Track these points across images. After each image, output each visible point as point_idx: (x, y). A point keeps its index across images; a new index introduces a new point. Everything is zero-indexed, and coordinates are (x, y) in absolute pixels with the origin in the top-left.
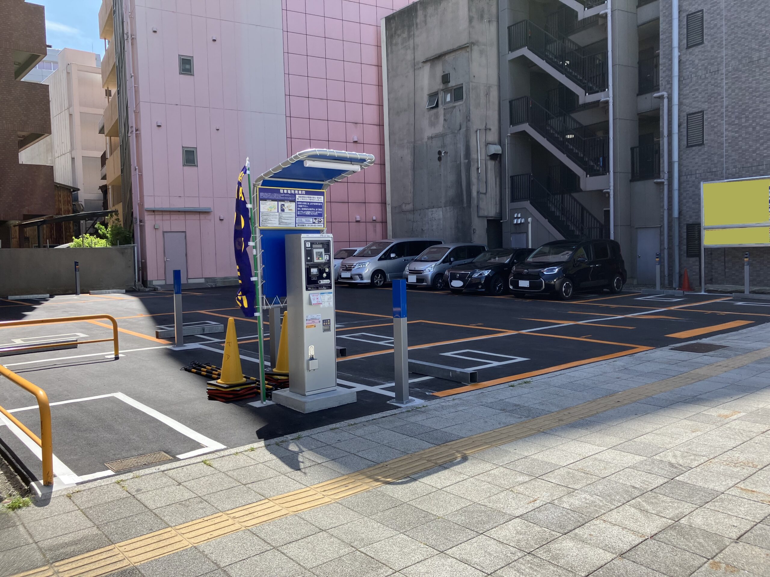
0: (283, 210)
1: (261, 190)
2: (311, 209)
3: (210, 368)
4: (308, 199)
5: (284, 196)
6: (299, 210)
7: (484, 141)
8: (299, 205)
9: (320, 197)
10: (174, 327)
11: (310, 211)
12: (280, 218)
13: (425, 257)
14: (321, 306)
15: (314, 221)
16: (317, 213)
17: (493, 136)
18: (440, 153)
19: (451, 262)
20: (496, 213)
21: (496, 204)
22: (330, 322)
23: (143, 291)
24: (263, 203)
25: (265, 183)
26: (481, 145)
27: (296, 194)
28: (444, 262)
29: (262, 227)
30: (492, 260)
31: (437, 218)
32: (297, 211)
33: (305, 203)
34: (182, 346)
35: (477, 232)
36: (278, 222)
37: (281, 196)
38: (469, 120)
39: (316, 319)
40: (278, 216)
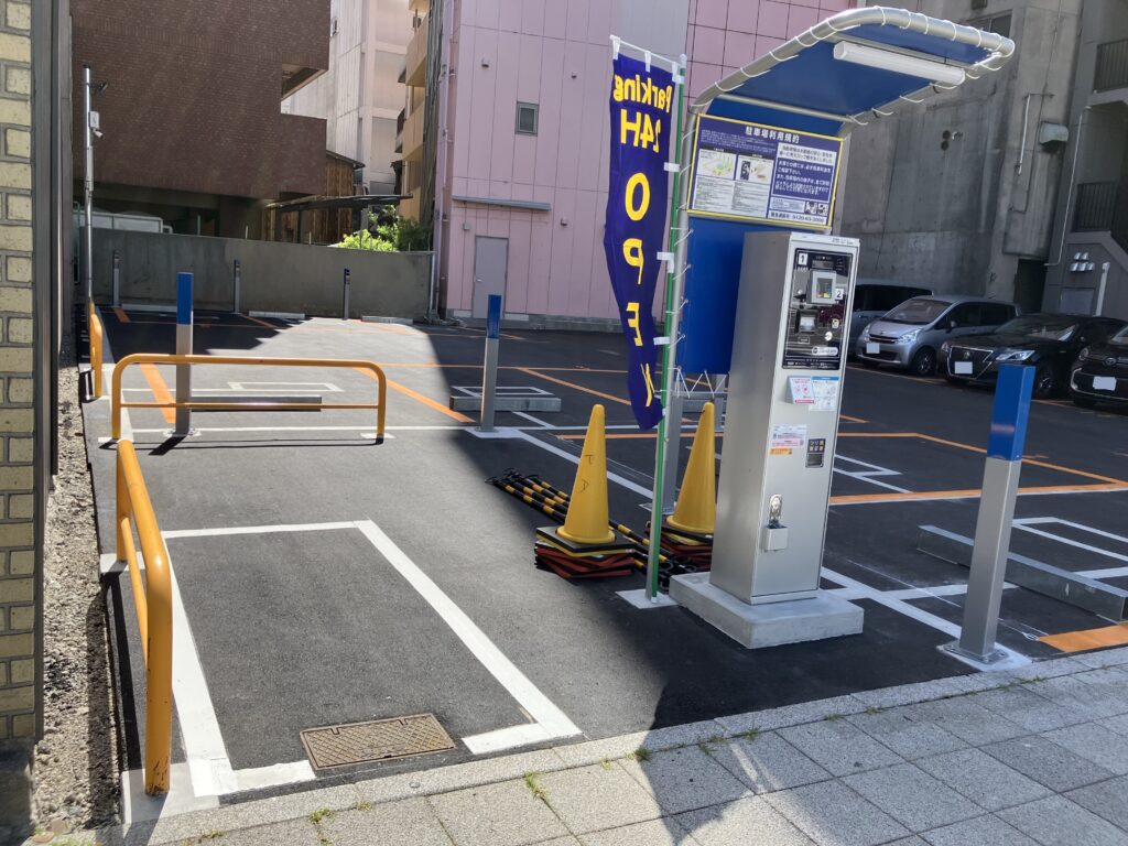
0: (745, 176)
1: (705, 124)
2: (805, 180)
3: (540, 489)
4: (802, 154)
5: (752, 144)
6: (780, 180)
7: (1036, 116)
8: (782, 166)
9: (830, 152)
10: (480, 391)
11: (803, 183)
12: (737, 194)
13: (902, 314)
14: (811, 407)
15: (808, 208)
16: (815, 191)
17: (1055, 109)
18: (946, 135)
19: (950, 329)
20: (1038, 249)
21: (1041, 233)
22: (824, 446)
23: (438, 325)
24: (706, 155)
25: (719, 107)
26: (1029, 122)
27: (779, 141)
28: (937, 327)
29: (695, 212)
30: (1035, 334)
31: (923, 250)
32: (775, 180)
33: (795, 165)
34: (491, 431)
35: (997, 280)
36: (730, 204)
37: (747, 143)
38: (1015, 77)
39: (793, 436)
40: (733, 190)
